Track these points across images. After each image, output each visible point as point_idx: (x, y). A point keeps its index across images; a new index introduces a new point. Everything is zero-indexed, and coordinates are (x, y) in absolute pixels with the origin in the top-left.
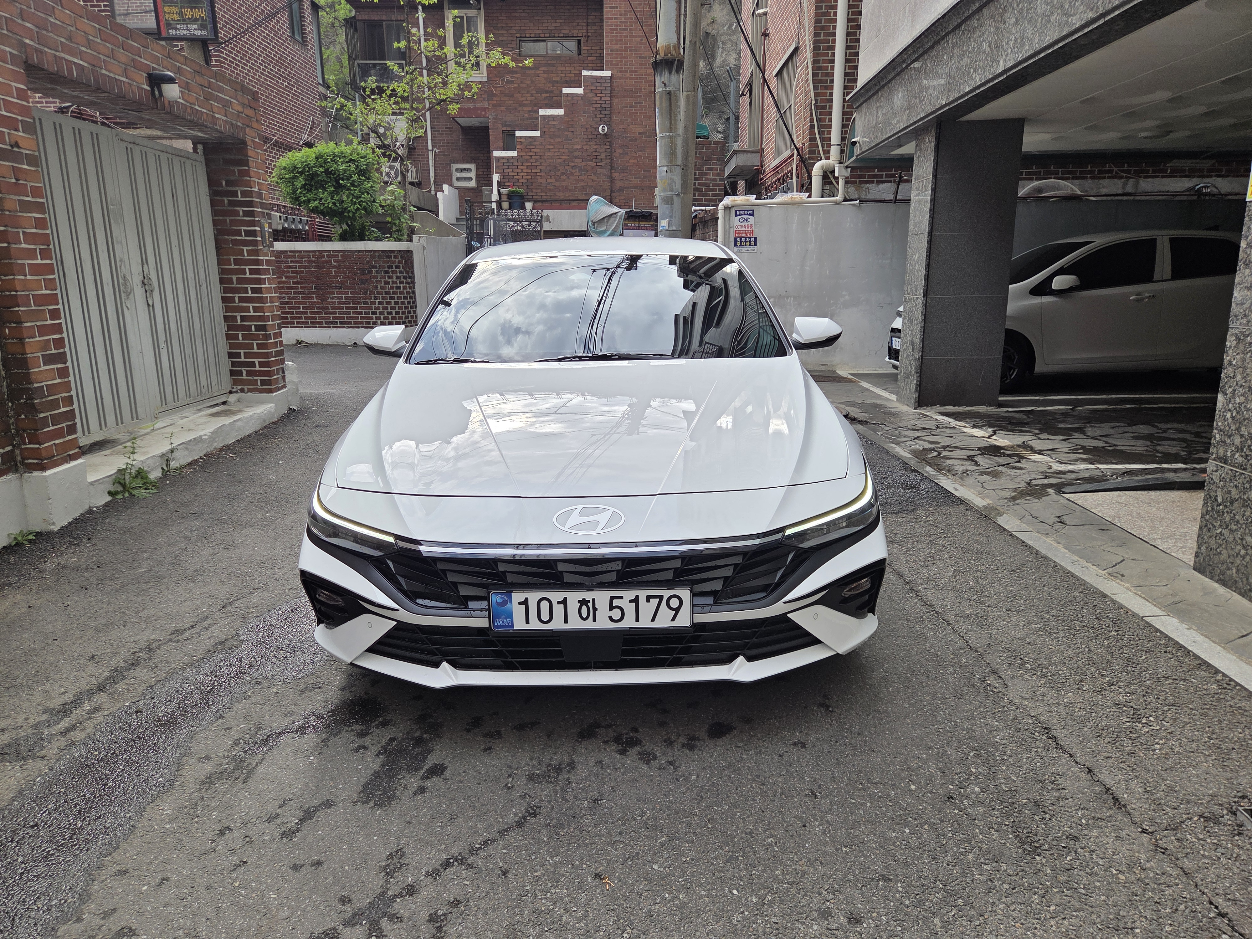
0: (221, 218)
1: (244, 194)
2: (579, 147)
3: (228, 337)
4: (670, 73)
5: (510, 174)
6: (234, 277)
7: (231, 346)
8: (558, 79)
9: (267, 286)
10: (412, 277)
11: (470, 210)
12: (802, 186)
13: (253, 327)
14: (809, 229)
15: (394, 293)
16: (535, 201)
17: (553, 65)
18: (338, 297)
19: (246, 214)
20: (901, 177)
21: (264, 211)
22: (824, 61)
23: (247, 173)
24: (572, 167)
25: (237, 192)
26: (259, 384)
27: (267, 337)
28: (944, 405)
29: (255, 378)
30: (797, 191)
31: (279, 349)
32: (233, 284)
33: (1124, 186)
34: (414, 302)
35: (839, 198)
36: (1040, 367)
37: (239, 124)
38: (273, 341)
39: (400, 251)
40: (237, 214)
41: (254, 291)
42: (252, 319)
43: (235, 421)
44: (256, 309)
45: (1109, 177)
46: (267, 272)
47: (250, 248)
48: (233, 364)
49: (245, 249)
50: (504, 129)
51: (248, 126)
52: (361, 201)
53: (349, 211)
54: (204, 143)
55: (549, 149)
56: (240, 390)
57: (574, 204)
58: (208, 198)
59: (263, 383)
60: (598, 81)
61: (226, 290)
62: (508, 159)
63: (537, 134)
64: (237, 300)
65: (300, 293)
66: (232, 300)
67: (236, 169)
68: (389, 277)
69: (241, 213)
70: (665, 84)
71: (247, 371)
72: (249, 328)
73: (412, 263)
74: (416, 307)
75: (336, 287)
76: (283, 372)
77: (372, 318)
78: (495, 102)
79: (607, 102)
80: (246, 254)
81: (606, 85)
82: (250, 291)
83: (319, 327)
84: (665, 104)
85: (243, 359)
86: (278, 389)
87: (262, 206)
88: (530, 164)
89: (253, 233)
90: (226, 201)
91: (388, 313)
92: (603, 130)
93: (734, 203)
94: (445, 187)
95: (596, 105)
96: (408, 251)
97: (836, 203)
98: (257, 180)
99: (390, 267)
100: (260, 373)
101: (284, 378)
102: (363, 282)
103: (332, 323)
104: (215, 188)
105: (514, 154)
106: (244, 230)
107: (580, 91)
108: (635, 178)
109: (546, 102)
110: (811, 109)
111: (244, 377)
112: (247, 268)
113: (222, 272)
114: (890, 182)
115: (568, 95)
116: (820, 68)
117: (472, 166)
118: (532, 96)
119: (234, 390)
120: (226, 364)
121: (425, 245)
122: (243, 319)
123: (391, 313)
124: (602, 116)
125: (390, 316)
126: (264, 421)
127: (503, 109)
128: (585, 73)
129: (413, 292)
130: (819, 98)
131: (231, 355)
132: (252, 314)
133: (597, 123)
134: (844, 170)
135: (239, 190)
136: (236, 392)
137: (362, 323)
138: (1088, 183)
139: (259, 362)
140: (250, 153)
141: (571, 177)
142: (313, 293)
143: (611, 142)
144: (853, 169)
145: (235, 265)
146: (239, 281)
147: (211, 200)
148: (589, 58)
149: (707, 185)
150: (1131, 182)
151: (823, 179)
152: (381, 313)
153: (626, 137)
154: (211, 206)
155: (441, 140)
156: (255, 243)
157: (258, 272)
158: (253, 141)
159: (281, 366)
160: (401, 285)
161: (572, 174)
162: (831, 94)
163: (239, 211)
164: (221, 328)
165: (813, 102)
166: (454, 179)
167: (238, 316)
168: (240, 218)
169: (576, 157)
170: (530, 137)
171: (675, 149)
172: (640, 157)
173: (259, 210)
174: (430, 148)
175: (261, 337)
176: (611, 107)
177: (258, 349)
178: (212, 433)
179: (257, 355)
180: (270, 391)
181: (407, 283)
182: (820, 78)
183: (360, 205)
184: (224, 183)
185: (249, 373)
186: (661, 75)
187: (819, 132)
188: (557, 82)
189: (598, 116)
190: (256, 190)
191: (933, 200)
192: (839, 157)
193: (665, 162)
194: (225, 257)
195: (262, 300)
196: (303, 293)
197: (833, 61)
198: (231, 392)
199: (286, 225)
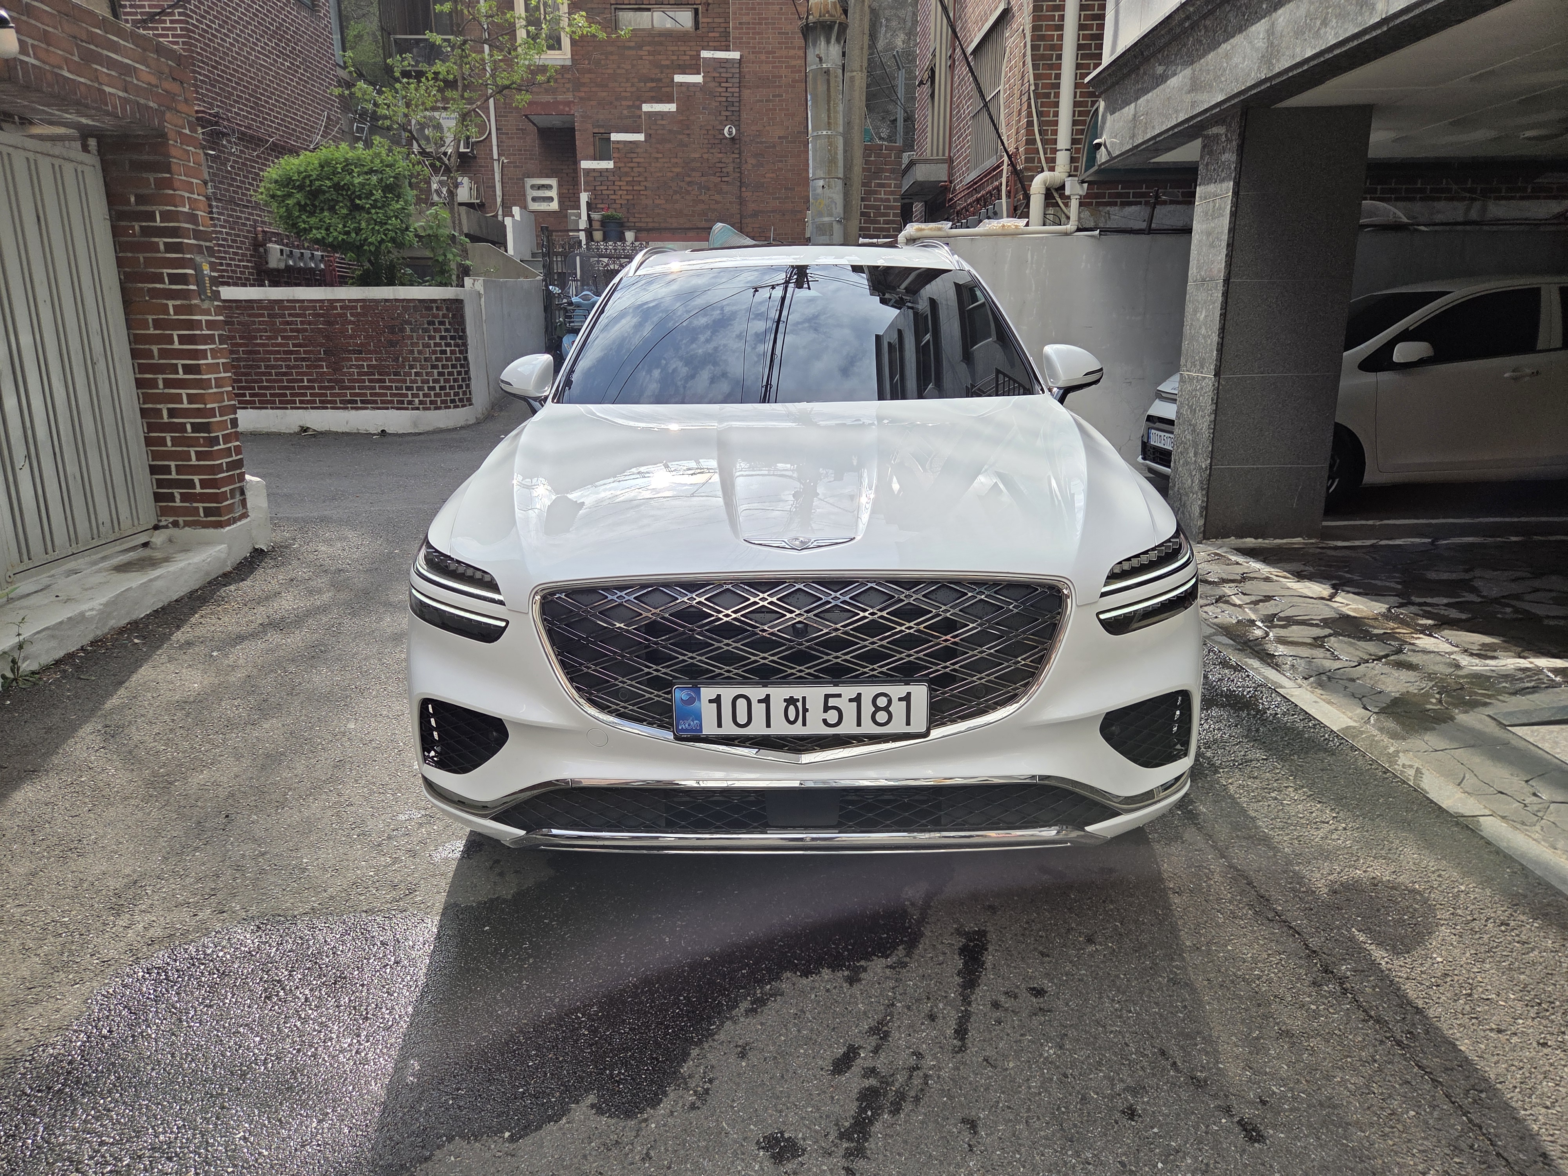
0: (130, 255)
1: (165, 216)
2: (697, 156)
3: (149, 442)
4: (828, 42)
5: (604, 192)
6: (155, 349)
7: (155, 456)
8: (668, 62)
9: (210, 361)
10: (463, 337)
11: (548, 241)
12: (1015, 209)
13: (189, 427)
14: (1027, 272)
15: (437, 359)
16: (638, 230)
17: (661, 44)
18: (357, 367)
19: (169, 248)
20: (1157, 196)
21: (202, 243)
22: (1049, 28)
23: (169, 184)
24: (689, 183)
25: (154, 212)
26: (202, 514)
27: (215, 441)
28: (1242, 537)
29: (195, 505)
30: (1008, 217)
31: (234, 458)
32: (154, 359)
33: (1468, 210)
34: (467, 372)
35: (1071, 226)
36: (1371, 476)
37: (151, 104)
38: (222, 446)
39: (444, 300)
40: (155, 248)
41: (187, 369)
42: (186, 413)
43: (151, 580)
44: (191, 399)
45: (1446, 199)
46: (209, 339)
47: (178, 302)
48: (160, 483)
49: (171, 303)
50: (596, 130)
51: (169, 108)
52: (388, 229)
53: (371, 244)
54: (100, 136)
55: (657, 158)
56: (172, 523)
57: (691, 234)
58: (108, 223)
59: (208, 512)
60: (723, 65)
61: (142, 368)
62: (601, 172)
63: (641, 137)
64: (161, 385)
65: (303, 359)
66: (153, 384)
67: (151, 177)
68: (430, 337)
69: (162, 247)
70: (821, 59)
71: (181, 493)
72: (182, 428)
73: (462, 317)
74: (469, 379)
75: (354, 352)
76: (242, 493)
77: (406, 396)
78: (583, 94)
79: (735, 95)
80: (172, 312)
81: (734, 70)
82: (181, 371)
83: (332, 408)
84: (822, 88)
85: (174, 476)
86: (235, 520)
87: (197, 235)
88: (630, 179)
89: (182, 279)
90: (137, 228)
91: (430, 388)
92: (730, 133)
93: (919, 234)
94: (516, 210)
95: (720, 99)
96: (457, 300)
97: (1066, 234)
98: (187, 195)
99: (431, 323)
100: (202, 498)
101: (244, 502)
102: (392, 344)
103: (350, 402)
104: (120, 208)
105: (609, 165)
106: (168, 274)
107: (698, 79)
108: (773, 198)
109: (653, 94)
110: (1029, 98)
111: (178, 503)
112: (175, 334)
113: (134, 339)
114: (1140, 203)
115: (681, 84)
116: (1042, 38)
117: (553, 182)
118: (633, 85)
119: (163, 523)
120: (145, 485)
121: (482, 292)
122: (172, 413)
123: (434, 388)
124: (728, 113)
125: (432, 393)
126: (208, 573)
127: (594, 103)
128: (705, 54)
129: (466, 359)
130: (1040, 82)
131: (153, 470)
132: (185, 405)
133: (721, 122)
134: (1078, 186)
135: (157, 210)
136: (166, 527)
137: (392, 402)
138: (1417, 207)
139: (200, 480)
140: (173, 152)
141: (687, 197)
142: (321, 360)
143: (740, 149)
144: (1089, 183)
145: (155, 329)
146: (163, 354)
147: (113, 227)
148: (710, 35)
149: (878, 208)
150: (1477, 205)
151: (1046, 199)
152: (419, 388)
153: (761, 143)
154: (114, 236)
155: (511, 146)
156: (185, 295)
157: (191, 340)
158: (180, 134)
159: (238, 485)
160: (448, 349)
161: (688, 193)
162: (1058, 76)
163: (157, 243)
164: (135, 429)
165: (1032, 88)
166: (529, 199)
167: (164, 408)
168: (159, 255)
169: (693, 170)
170: (631, 142)
171: (836, 153)
172: (780, 169)
173: (192, 241)
174: (496, 157)
175: (202, 441)
176: (740, 101)
177: (197, 460)
178: (106, 605)
179: (196, 470)
180: (220, 525)
181: (457, 345)
182: (1041, 52)
183: (386, 235)
184: (133, 199)
185: (185, 498)
186: (814, 45)
187: (1040, 131)
188: (667, 67)
189: (724, 113)
190: (186, 209)
191: (1232, 230)
192: (1067, 168)
193: (820, 173)
194: (139, 317)
195: (204, 384)
196: (308, 359)
197: (1060, 28)
198: (156, 528)
199: (291, 263)
